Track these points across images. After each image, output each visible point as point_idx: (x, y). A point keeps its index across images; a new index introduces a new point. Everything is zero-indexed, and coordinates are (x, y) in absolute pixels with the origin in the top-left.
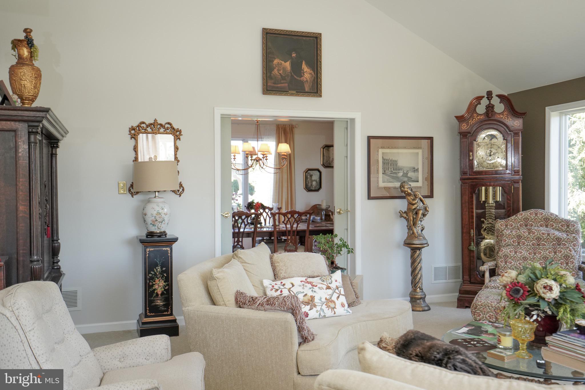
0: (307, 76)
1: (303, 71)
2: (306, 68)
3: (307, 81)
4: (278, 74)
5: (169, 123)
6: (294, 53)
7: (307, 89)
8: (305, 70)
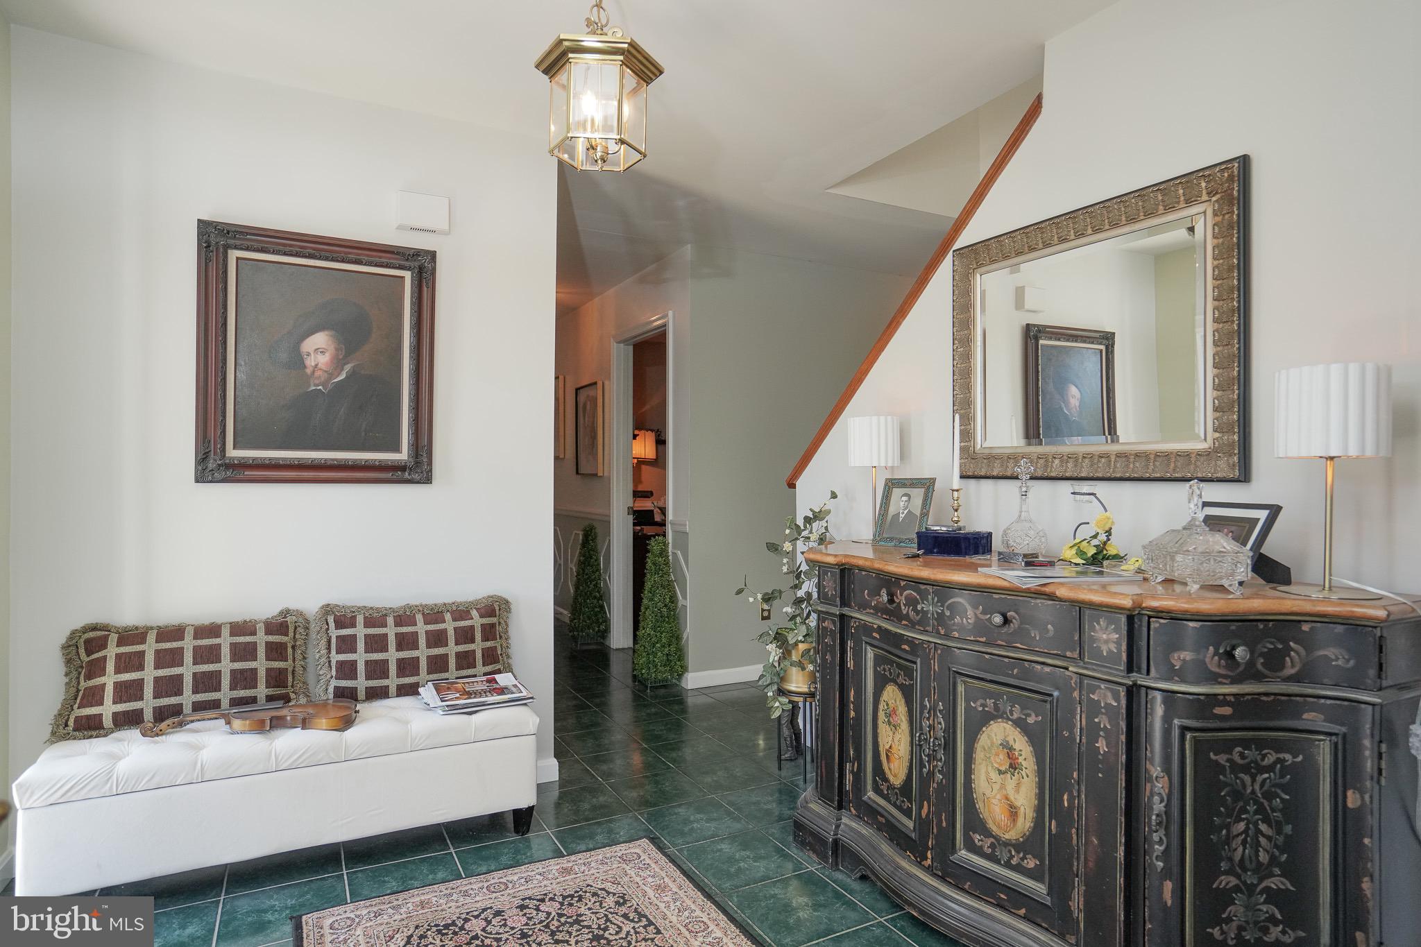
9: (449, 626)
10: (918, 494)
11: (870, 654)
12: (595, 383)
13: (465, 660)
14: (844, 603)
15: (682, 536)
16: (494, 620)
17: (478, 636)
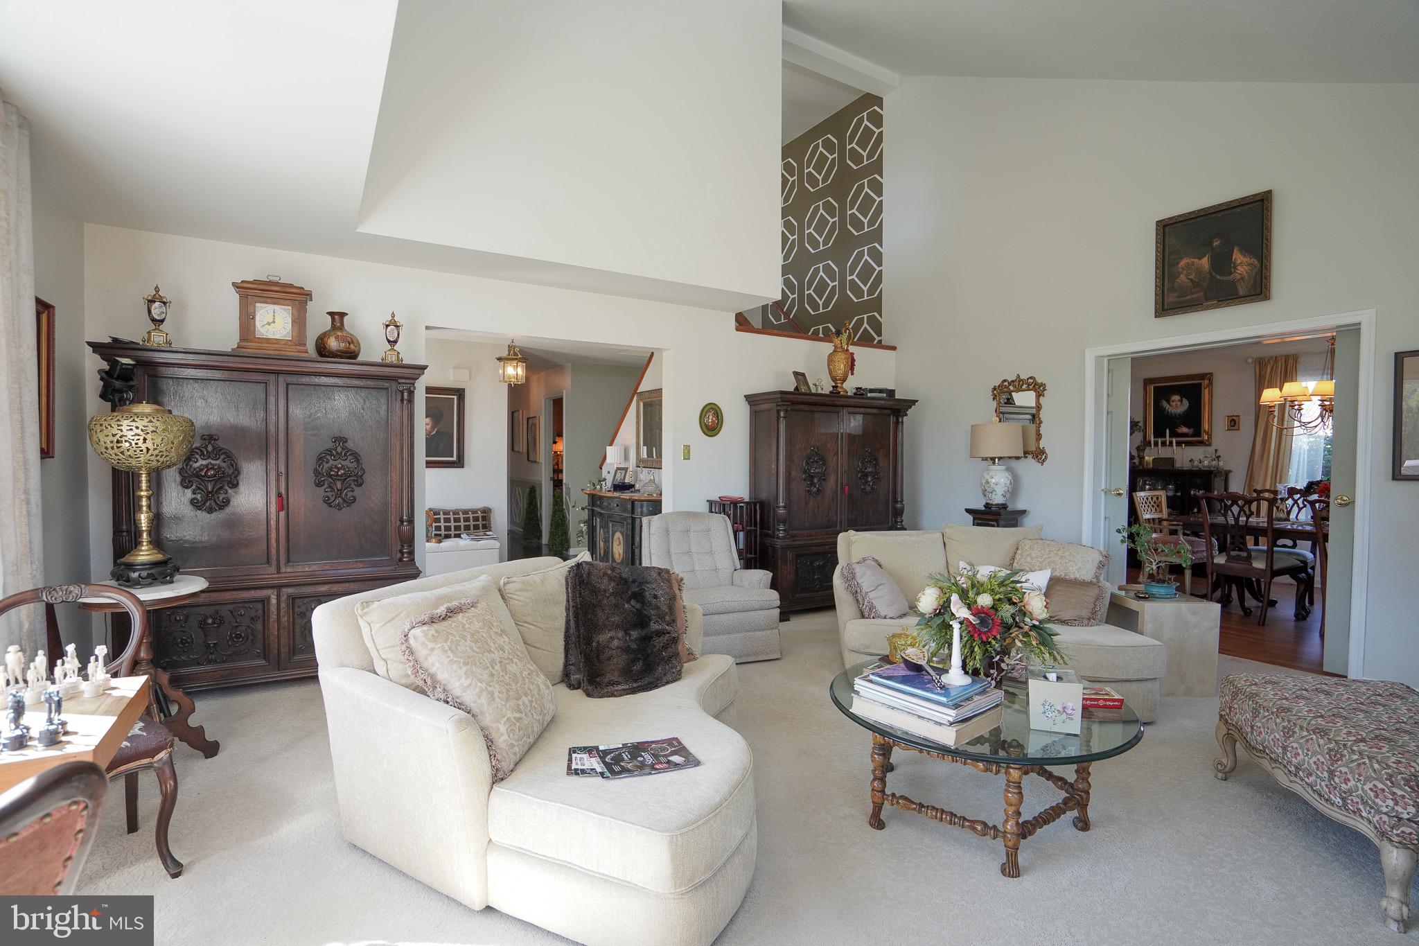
0: (1242, 270)
1: (1234, 263)
2: (1242, 257)
3: (1243, 278)
4: (1187, 281)
5: (1031, 378)
6: (1216, 239)
7: (1241, 293)
8: (1239, 262)
9: (471, 516)
10: (624, 472)
11: (598, 520)
12: (535, 417)
13: (476, 527)
14: (593, 506)
15: (568, 489)
16: (486, 515)
17: (480, 519)
